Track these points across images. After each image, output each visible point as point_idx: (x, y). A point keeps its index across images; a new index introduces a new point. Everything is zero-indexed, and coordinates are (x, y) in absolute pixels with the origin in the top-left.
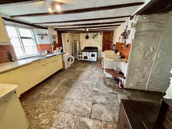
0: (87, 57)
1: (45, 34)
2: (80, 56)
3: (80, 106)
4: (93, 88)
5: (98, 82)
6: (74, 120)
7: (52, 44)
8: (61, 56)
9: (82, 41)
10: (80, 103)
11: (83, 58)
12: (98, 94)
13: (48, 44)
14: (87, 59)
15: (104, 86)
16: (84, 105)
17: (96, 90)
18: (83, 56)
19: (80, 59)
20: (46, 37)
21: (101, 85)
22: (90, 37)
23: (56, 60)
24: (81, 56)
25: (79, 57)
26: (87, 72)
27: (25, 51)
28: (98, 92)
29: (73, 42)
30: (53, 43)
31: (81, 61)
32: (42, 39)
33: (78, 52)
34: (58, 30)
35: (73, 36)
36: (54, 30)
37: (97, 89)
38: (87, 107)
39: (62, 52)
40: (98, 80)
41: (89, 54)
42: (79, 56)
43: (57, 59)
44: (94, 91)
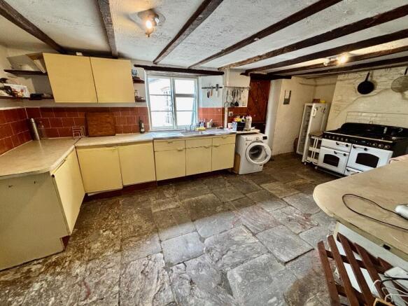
0: (338, 159)
1: (215, 86)
2: (313, 149)
3: (149, 277)
4: (234, 266)
5: (276, 263)
6: (106, 293)
7: (226, 109)
8: (234, 138)
9: (341, 101)
10: (156, 271)
11: (322, 157)
12: (220, 296)
13: (217, 109)
14: (336, 165)
15: (276, 295)
16: (154, 286)
17: (234, 280)
18: (323, 152)
19: (311, 159)
20: (217, 92)
21: (270, 281)
22: (378, 88)
23: (216, 147)
24: (317, 150)
25: (310, 153)
26: (289, 209)
27: (175, 119)
28: (230, 291)
29: (306, 104)
30: (230, 106)
31: (311, 165)
32: (208, 96)
33: (310, 136)
34: (256, 72)
35: (316, 86)
36: (242, 74)
37: (240, 280)
38: (152, 295)
39: (242, 130)
40: (286, 259)
41: (347, 149)
42: (311, 149)
43: (217, 145)
44: (224, 275)
